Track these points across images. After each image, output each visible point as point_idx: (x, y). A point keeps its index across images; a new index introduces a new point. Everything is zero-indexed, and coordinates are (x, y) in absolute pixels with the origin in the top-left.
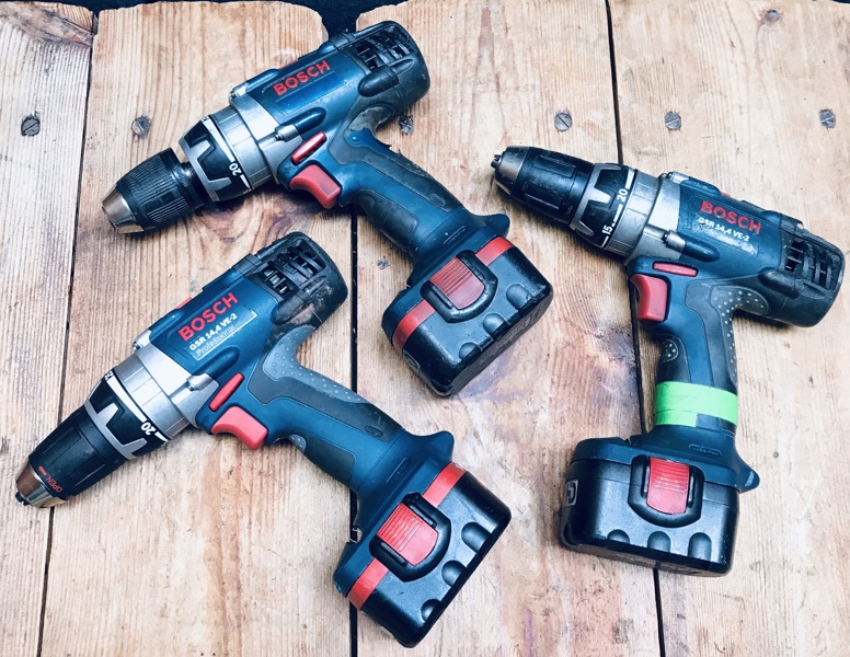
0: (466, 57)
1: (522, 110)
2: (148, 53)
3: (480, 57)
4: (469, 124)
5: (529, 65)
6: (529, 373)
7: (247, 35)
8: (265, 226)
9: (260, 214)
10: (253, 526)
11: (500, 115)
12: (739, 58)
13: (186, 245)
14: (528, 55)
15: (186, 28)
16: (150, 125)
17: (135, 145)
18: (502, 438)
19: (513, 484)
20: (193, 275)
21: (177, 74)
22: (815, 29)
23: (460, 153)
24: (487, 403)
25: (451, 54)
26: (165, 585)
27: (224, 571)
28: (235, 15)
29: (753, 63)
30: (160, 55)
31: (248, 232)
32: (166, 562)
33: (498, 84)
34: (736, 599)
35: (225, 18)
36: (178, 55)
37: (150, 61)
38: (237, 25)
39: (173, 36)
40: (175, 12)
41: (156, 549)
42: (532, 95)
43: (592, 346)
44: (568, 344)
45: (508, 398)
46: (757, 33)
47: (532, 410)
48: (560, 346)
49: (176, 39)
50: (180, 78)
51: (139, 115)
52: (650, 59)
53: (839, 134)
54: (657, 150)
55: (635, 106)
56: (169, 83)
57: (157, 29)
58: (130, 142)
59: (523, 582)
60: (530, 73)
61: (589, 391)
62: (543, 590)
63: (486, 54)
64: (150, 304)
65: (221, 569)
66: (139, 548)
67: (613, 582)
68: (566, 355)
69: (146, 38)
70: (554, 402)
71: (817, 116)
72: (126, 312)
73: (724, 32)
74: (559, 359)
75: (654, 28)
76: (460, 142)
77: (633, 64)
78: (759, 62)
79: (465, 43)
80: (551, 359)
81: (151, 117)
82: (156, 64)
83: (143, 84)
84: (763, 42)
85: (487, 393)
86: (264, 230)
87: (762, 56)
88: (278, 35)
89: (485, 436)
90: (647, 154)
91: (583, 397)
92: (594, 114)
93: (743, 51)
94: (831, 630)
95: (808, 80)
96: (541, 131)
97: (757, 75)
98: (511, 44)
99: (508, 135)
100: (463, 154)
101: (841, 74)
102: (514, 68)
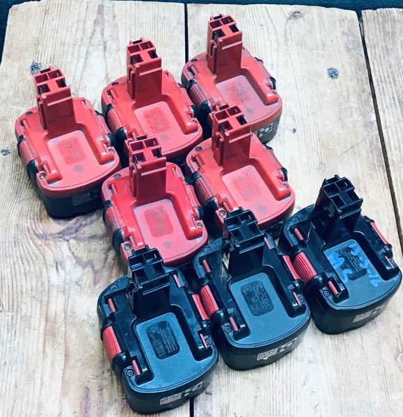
0: (84, 31)
3: (94, 31)
4: (81, 69)
11: (104, 64)
12: (273, 37)
18: (81, 265)
19: (85, 297)
22: (326, 23)
24: (73, 242)
25: (74, 29)
29: (282, 40)
33: (105, 48)
46: (286, 24)
53: (340, 82)
63: (98, 29)
76: (74, 79)
77: (200, 39)
78: (286, 40)
79: (85, 23)
84: (290, 29)
87: (289, 37)
89: (69, 264)
93: (276, 34)
95: (320, 51)
97: (284, 48)
98: (116, 25)
99: (109, 76)
100: (75, 86)
101: (343, 48)
102: (117, 38)
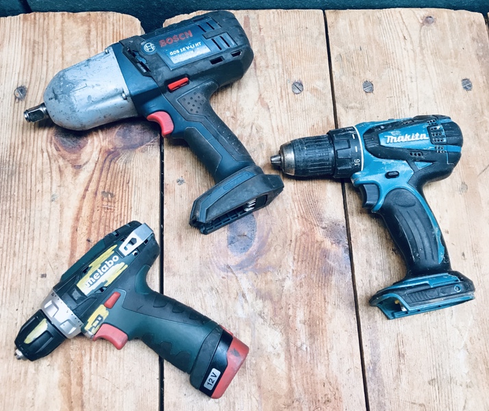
1: (271, 81)
2: (26, 45)
4: (237, 89)
5: (275, 52)
6: (278, 253)
7: (92, 33)
8: (102, 157)
9: (99, 149)
10: (92, 361)
11: (257, 84)
12: (409, 46)
13: (49, 170)
14: (274, 45)
15: (52, 29)
16: (27, 91)
17: (16, 105)
18: (261, 297)
19: (269, 329)
20: (54, 190)
21: (45, 58)
22: (457, 28)
23: (231, 109)
24: (251, 274)
26: (31, 404)
27: (72, 394)
28: (84, 21)
29: (418, 50)
30: (34, 47)
31: (90, 161)
32: (32, 388)
33: (255, 64)
34: (420, 405)
35: (77, 23)
36: (46, 46)
37: (28, 50)
38: (85, 27)
39: (43, 35)
40: (44, 19)
41: (25, 379)
42: (277, 71)
43: (319, 234)
44: (304, 233)
45: (264, 271)
46: (420, 31)
47: (281, 278)
48: (299, 234)
49: (45, 36)
50: (47, 61)
51: (19, 86)
52: (352, 47)
53: (474, 94)
54: (358, 106)
55: (343, 78)
56: (39, 64)
57: (32, 30)
58: (13, 103)
59: (277, 396)
60: (276, 57)
61: (318, 265)
62: (290, 402)
64: (24, 210)
65: (70, 392)
66: (13, 379)
67: (337, 395)
68: (303, 241)
69: (25, 35)
70: (295, 272)
71: (460, 83)
72: (8, 216)
73: (399, 31)
74: (298, 244)
75: (354, 28)
76: (231, 101)
77: (341, 50)
78: (422, 49)
80: (293, 244)
81: (27, 87)
82: (31, 52)
83: (22, 65)
84: (424, 36)
85: (250, 267)
86: (101, 160)
87: (424, 45)
88: (111, 33)
89: (250, 297)
90: (352, 108)
91: (315, 269)
92: (318, 83)
93: (412, 42)
95: (454, 60)
96: (284, 94)
97: (421, 58)
98: (263, 39)
99: (262, 96)
100: (233, 109)
101: (474, 56)
102: (265, 54)
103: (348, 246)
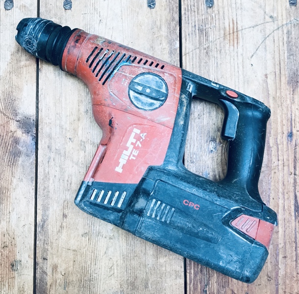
34: (74, 251)
43: (13, 126)
53: (156, 12)
61: (10, 149)
67: (13, 242)
71: (145, 2)
91: (6, 152)
94: (117, 265)
103: (35, 135)
